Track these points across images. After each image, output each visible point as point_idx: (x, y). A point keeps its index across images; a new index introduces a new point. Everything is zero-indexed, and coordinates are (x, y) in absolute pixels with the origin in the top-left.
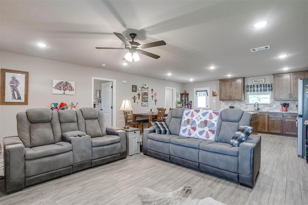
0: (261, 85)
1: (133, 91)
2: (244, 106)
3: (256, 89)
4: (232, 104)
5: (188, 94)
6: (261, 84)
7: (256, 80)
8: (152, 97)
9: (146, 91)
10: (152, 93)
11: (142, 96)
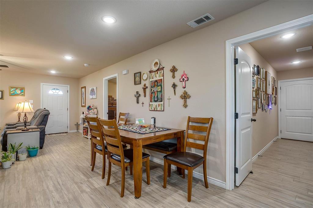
1: (135, 84)
8: (174, 88)
9: (158, 77)
10: (174, 77)
11: (151, 88)
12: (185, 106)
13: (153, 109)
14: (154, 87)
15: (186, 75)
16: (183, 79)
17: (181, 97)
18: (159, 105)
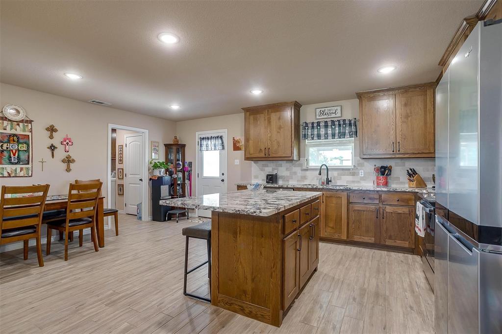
0: (333, 122)
2: (300, 173)
3: (323, 131)
4: (273, 169)
5: (184, 146)
6: (332, 119)
7: (323, 109)
8: (52, 150)
9: (19, 130)
10: (51, 137)
12: (68, 170)
13: (6, 174)
14: (9, 142)
15: (70, 139)
17: (63, 161)
18: (22, 169)
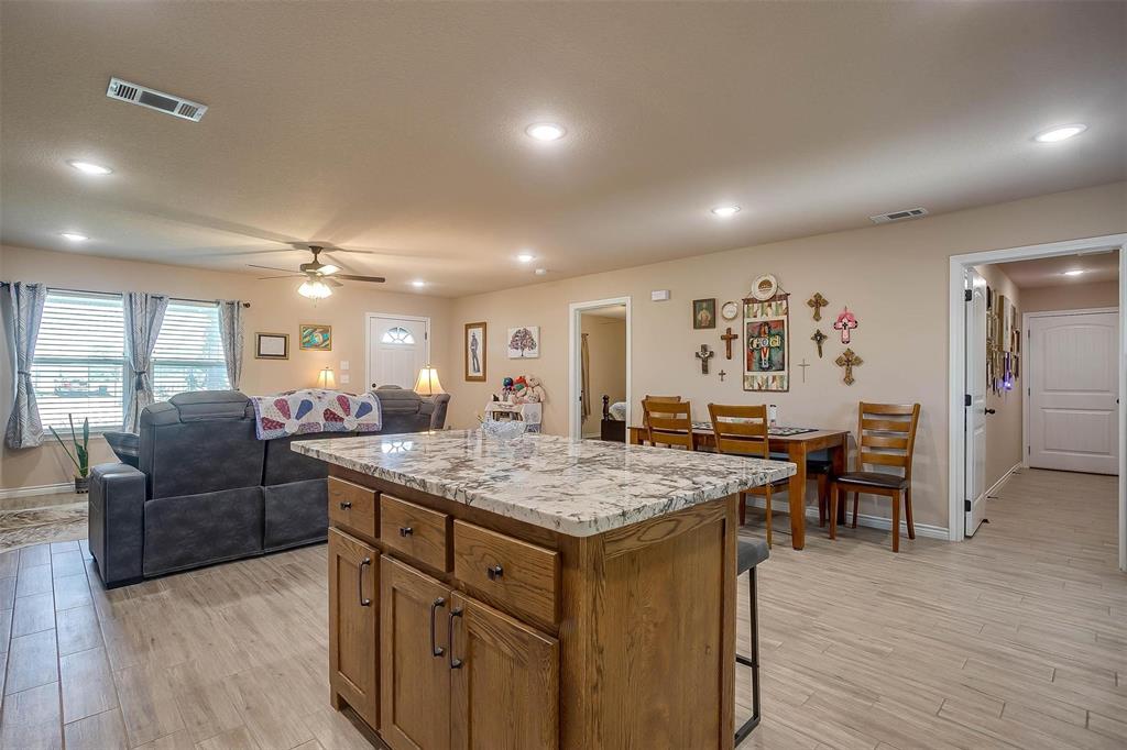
1: (697, 325)
8: (819, 342)
9: (771, 315)
10: (817, 317)
11: (748, 340)
12: (849, 380)
13: (756, 387)
14: (759, 336)
15: (851, 315)
16: (845, 325)
17: (839, 362)
18: (774, 378)
